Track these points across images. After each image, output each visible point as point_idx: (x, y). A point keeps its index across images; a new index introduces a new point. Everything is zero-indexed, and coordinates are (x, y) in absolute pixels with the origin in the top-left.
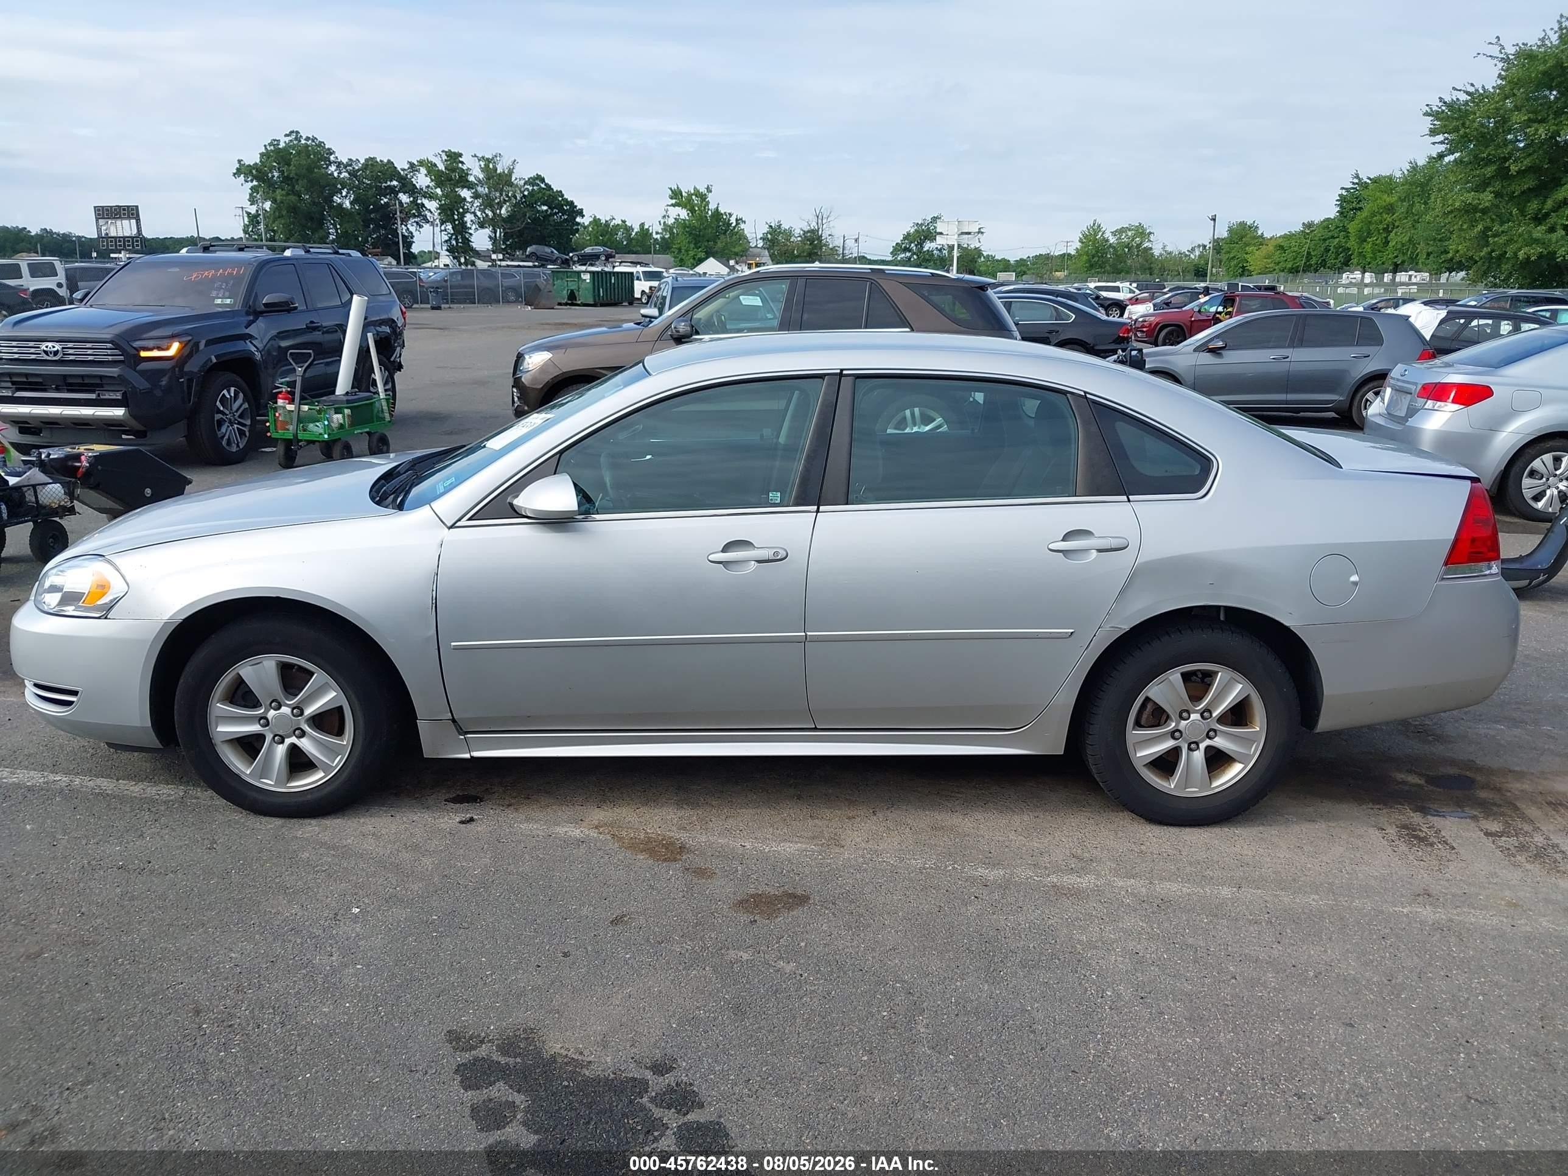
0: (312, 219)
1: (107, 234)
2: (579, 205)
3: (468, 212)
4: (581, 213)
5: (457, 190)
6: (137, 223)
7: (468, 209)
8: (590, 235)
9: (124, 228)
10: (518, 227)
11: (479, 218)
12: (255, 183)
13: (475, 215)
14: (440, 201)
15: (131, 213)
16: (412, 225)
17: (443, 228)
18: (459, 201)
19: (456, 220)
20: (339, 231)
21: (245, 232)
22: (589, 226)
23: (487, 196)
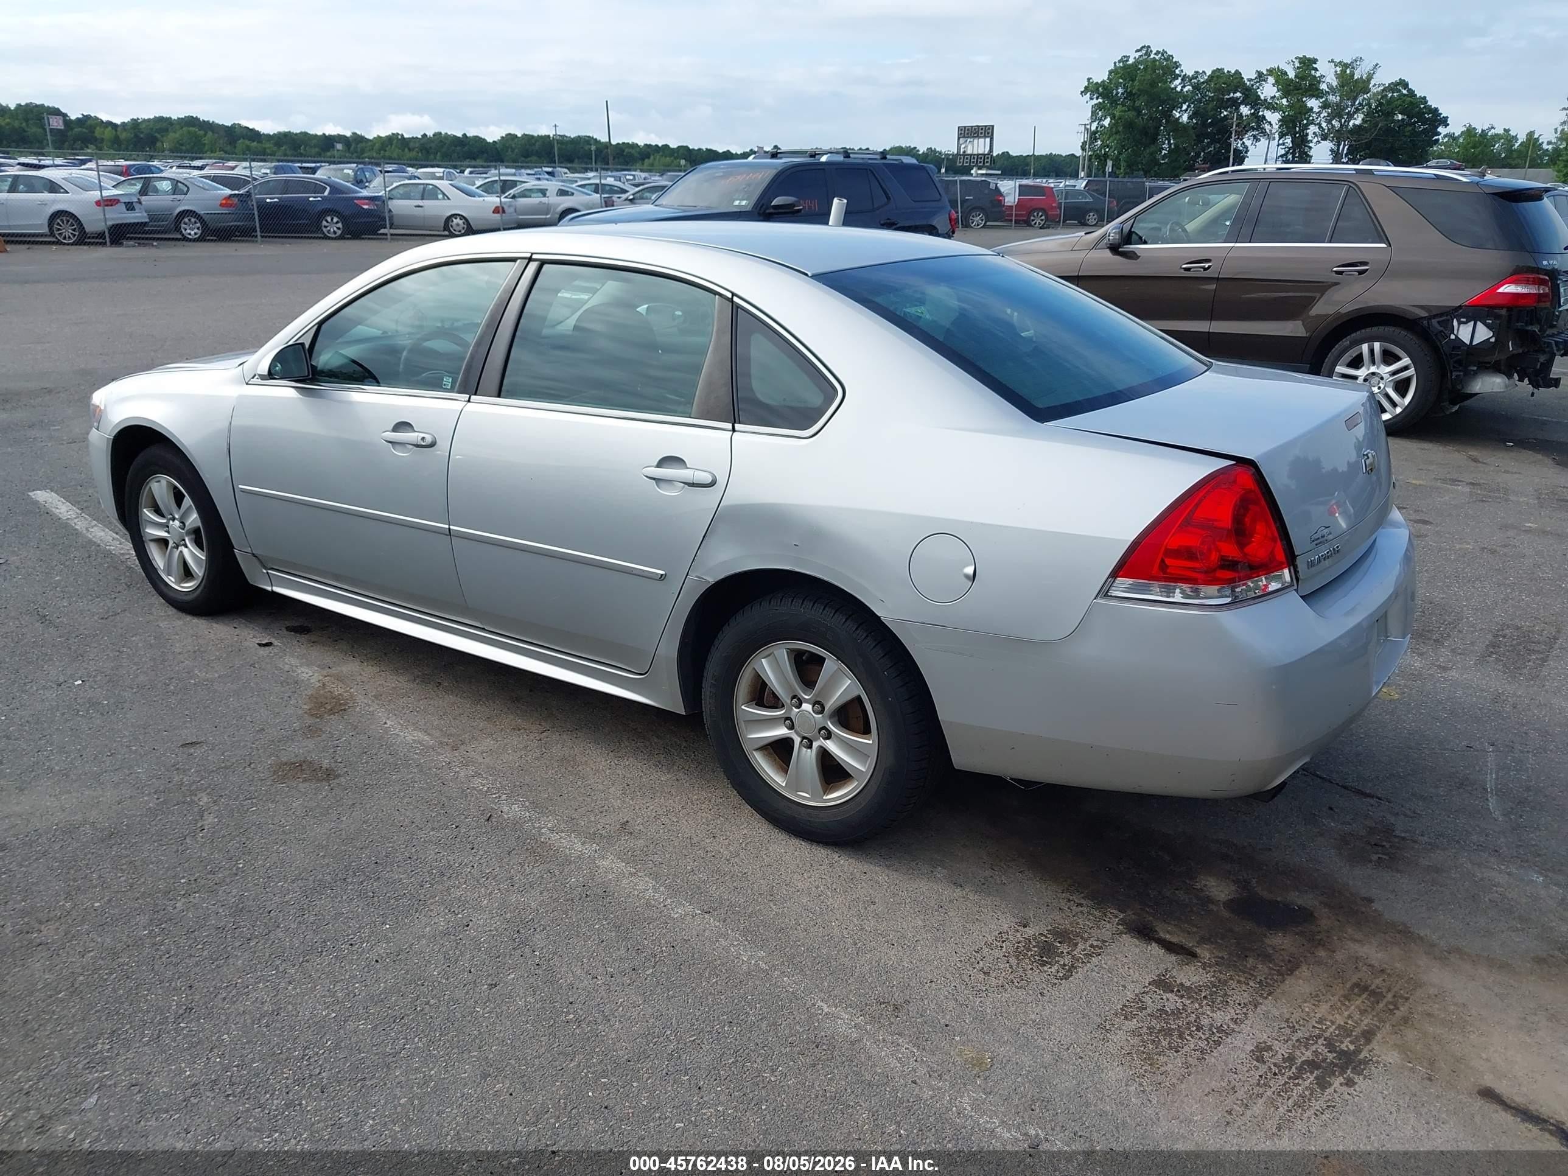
0: (1146, 134)
1: (964, 152)
2: (1444, 112)
3: (1312, 123)
4: (1444, 122)
5: (1304, 99)
6: (991, 141)
7: (1313, 120)
8: (1459, 147)
9: (979, 146)
10: (1366, 139)
11: (1324, 130)
12: (1100, 100)
13: (1320, 127)
14: (1284, 113)
15: (987, 132)
16: (1249, 139)
17: (1281, 142)
18: (1304, 111)
19: (1297, 133)
20: (1173, 146)
21: (1083, 148)
22: (1460, 136)
23: (1337, 106)
